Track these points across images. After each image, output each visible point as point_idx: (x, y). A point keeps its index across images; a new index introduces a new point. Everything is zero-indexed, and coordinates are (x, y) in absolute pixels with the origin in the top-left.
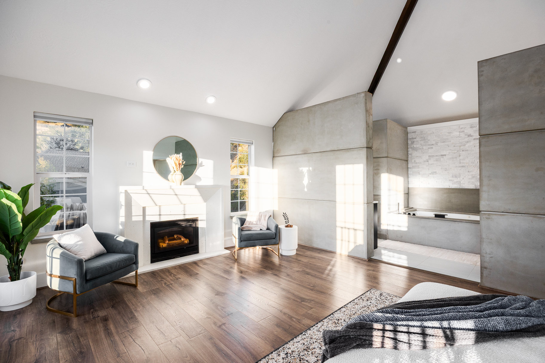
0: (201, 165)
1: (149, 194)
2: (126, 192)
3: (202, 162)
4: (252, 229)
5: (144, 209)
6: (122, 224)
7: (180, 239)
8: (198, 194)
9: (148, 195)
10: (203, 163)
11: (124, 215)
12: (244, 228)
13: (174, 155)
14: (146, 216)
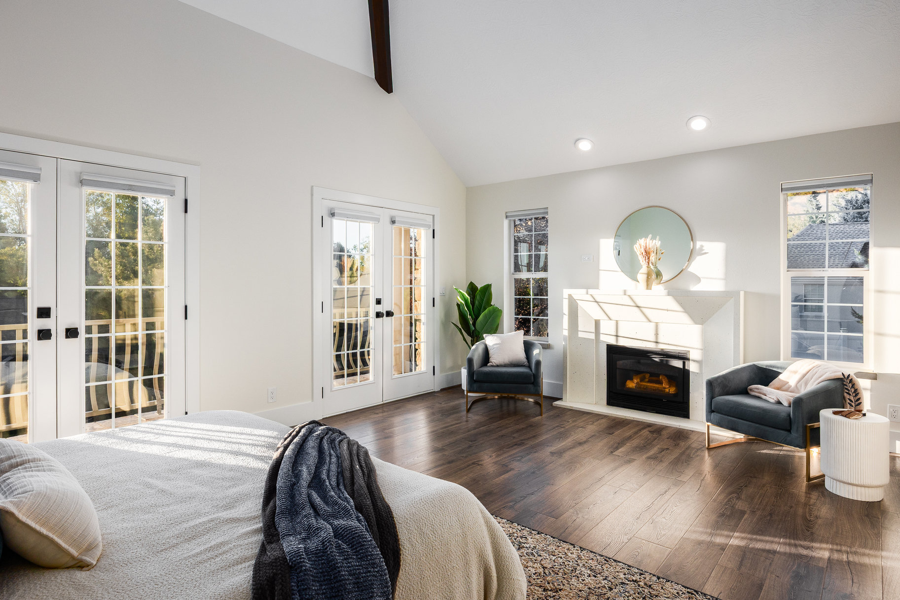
0: (702, 253)
1: (596, 302)
2: (570, 296)
3: (702, 246)
4: (764, 397)
5: (597, 323)
6: (565, 338)
7: (661, 383)
8: (676, 306)
9: (596, 304)
10: (704, 248)
11: (567, 328)
12: (753, 391)
13: (640, 240)
14: (601, 335)
